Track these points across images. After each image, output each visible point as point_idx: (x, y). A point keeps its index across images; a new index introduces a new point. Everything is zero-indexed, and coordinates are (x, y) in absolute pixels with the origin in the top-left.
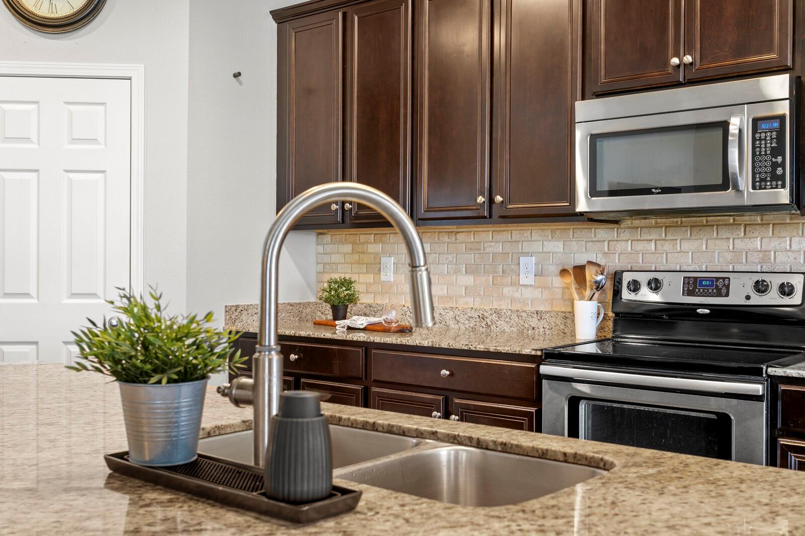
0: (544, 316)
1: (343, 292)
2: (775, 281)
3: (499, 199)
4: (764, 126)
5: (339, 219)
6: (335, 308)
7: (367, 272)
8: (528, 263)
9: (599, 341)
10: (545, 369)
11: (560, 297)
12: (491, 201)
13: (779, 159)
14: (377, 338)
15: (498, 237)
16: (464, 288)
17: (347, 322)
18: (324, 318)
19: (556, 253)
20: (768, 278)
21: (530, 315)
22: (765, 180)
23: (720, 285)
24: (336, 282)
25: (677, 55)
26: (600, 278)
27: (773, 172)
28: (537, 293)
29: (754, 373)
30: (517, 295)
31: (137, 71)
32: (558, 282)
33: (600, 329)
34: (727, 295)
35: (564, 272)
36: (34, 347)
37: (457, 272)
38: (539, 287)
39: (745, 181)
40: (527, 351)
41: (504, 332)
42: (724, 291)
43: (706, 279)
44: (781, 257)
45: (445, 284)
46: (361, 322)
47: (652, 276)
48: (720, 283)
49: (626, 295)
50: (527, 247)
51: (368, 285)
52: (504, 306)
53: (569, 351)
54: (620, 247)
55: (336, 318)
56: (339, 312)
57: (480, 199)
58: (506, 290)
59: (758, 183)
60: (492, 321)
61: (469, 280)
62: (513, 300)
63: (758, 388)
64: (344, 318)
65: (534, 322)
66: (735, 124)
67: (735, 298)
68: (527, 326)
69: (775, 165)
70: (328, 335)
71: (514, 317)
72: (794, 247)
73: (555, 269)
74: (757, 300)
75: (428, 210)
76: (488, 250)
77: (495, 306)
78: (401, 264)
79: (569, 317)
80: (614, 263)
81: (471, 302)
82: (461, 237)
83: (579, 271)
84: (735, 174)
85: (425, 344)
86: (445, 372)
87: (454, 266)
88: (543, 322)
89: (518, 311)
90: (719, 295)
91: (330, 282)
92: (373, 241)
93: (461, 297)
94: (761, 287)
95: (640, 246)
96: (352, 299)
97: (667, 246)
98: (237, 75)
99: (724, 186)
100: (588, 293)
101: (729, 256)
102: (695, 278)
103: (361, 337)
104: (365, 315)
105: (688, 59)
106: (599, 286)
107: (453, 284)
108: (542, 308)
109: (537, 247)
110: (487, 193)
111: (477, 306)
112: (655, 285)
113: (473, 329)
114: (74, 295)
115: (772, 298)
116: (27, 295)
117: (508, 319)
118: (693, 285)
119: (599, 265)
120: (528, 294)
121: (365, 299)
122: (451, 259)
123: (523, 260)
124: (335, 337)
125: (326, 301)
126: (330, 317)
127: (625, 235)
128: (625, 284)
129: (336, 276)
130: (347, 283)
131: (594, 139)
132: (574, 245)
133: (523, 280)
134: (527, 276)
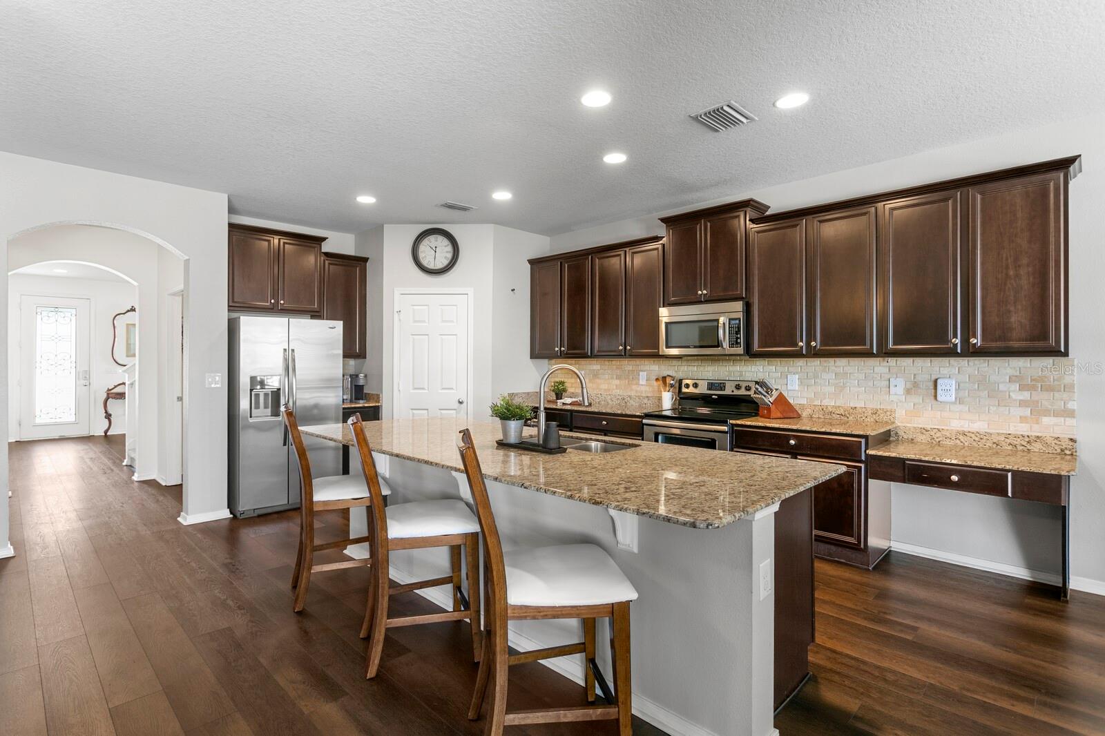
0: (649, 398)
1: (561, 387)
2: (744, 385)
3: (628, 348)
4: (733, 322)
5: (559, 354)
6: (557, 394)
7: (572, 378)
8: (643, 375)
9: (673, 409)
10: (645, 421)
11: (656, 390)
12: (625, 348)
13: (739, 336)
14: (576, 408)
15: (630, 363)
16: (615, 386)
17: (562, 401)
18: (552, 398)
19: (656, 370)
20: (741, 383)
21: (644, 398)
22: (733, 344)
23: (721, 386)
24: (557, 382)
25: (701, 290)
26: (672, 382)
27: (737, 341)
28: (647, 388)
29: (724, 422)
30: (638, 389)
31: (470, 291)
32: (655, 383)
33: (674, 404)
34: (724, 390)
35: (657, 380)
36: (426, 411)
37: (612, 378)
38: (648, 386)
39: (726, 344)
40: (638, 414)
41: (632, 405)
42: (723, 388)
43: (716, 383)
44: (747, 374)
46: (569, 401)
47: (694, 381)
48: (722, 385)
49: (684, 390)
50: (642, 367)
51: (572, 383)
52: (633, 394)
53: (660, 413)
54: (682, 368)
55: (557, 399)
56: (559, 395)
57: (621, 348)
58: (634, 387)
59: (731, 345)
60: (627, 401)
61: (617, 382)
62: (636, 391)
63: (725, 428)
64: (561, 399)
65: (646, 401)
66: (722, 320)
67: (728, 392)
68: (642, 403)
69: (737, 338)
70: (554, 407)
71: (637, 398)
73: (654, 378)
74: (737, 392)
75: (598, 351)
76: (626, 369)
77: (629, 394)
79: (660, 399)
80: (679, 375)
81: (618, 392)
82: (614, 362)
83: (664, 378)
84: (721, 341)
85: (596, 410)
88: (649, 401)
89: (639, 396)
90: (721, 390)
91: (555, 382)
92: (574, 363)
93: (614, 389)
94: (738, 387)
95: (690, 368)
96: (565, 390)
97: (702, 368)
98: (513, 290)
99: (718, 346)
100: (667, 389)
101: (727, 373)
102: (712, 383)
103: (569, 407)
104: (571, 397)
105: (705, 292)
106: (672, 386)
107: (611, 383)
108: (649, 395)
109: (647, 368)
110: (623, 345)
111: (621, 393)
112: (696, 385)
113: (619, 404)
114: (443, 389)
115: (742, 392)
116: (423, 389)
117: (634, 399)
118: (711, 386)
119: (672, 377)
120: (643, 388)
121: (570, 390)
122: (610, 372)
123: (641, 373)
124: (557, 407)
125: (553, 391)
126: (555, 398)
127: (684, 363)
128: (683, 385)
129: (557, 380)
130: (562, 383)
131: (667, 324)
132: (663, 367)
133: (641, 382)
134: (643, 381)
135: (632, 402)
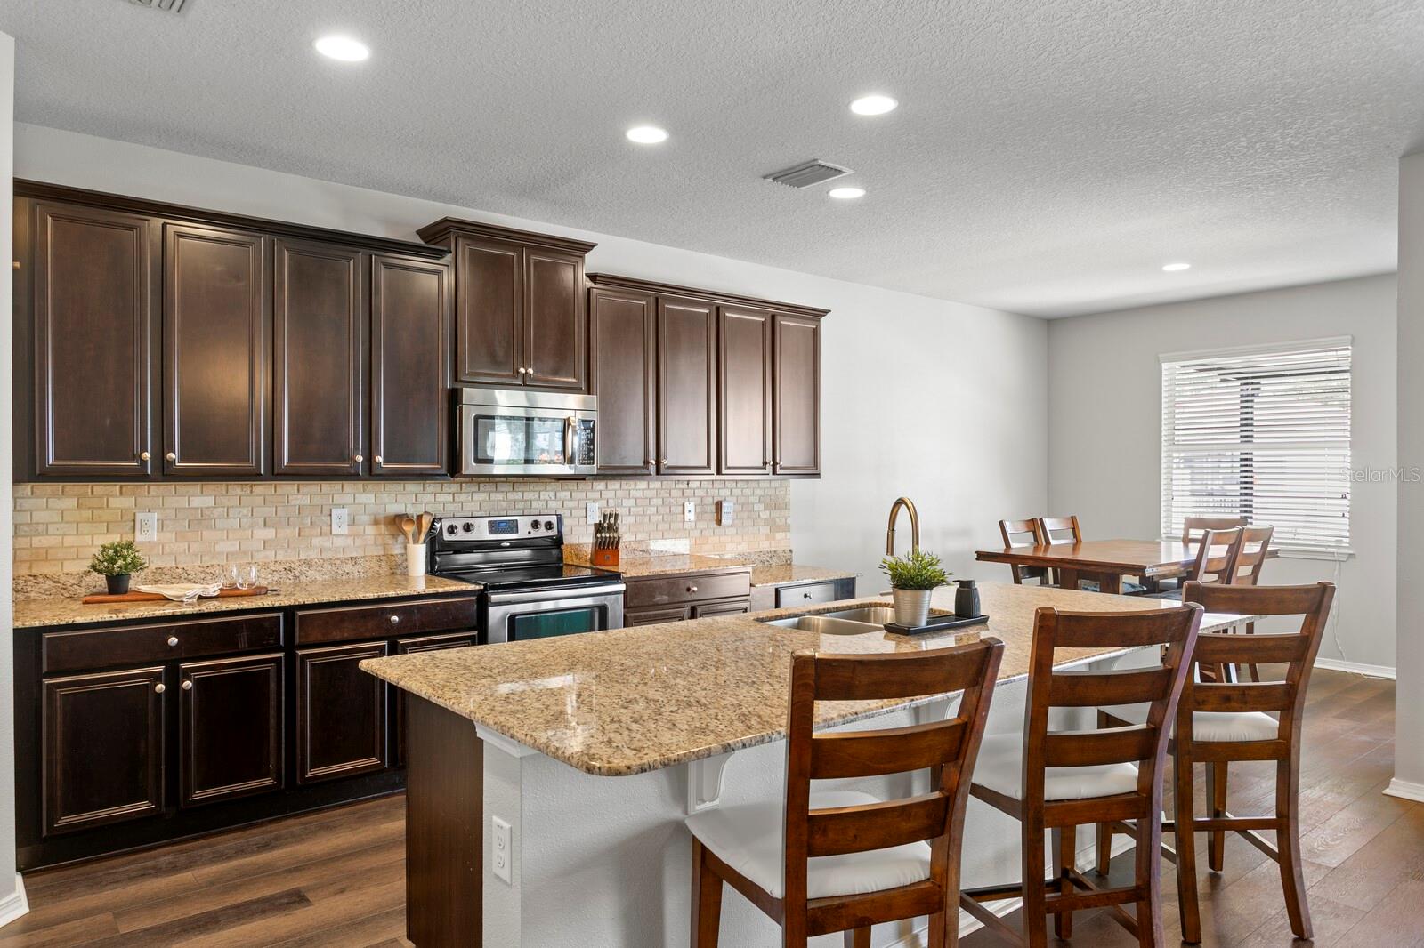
0: (358, 561)
2: (540, 521)
3: (378, 458)
5: (150, 470)
8: (340, 514)
11: (372, 543)
12: (370, 459)
13: (592, 447)
15: (304, 491)
16: (262, 542)
19: (369, 504)
20: (538, 519)
21: (344, 562)
23: (512, 525)
24: (113, 548)
27: (588, 455)
28: (350, 541)
30: (328, 544)
32: (370, 530)
34: (517, 532)
37: (252, 526)
38: (351, 536)
41: (315, 581)
42: (515, 529)
43: (504, 521)
44: (535, 504)
45: (236, 540)
47: (465, 520)
49: (448, 537)
50: (338, 499)
52: (313, 555)
57: (359, 459)
58: (317, 541)
60: (301, 572)
61: (269, 533)
62: (323, 550)
63: (622, 586)
65: (348, 567)
67: (524, 533)
68: (340, 572)
69: (589, 451)
71: (327, 565)
72: (542, 497)
73: (366, 518)
74: (535, 534)
75: (289, 465)
77: (303, 556)
78: (170, 520)
79: (383, 559)
81: (273, 555)
83: (394, 520)
86: (395, 618)
87: (250, 520)
88: (357, 567)
89: (331, 559)
90: (513, 532)
92: (118, 494)
93: (259, 551)
94: (535, 525)
96: (133, 565)
102: (497, 521)
107: (248, 539)
108: (354, 555)
109: (349, 499)
111: (281, 558)
112: (468, 527)
115: (543, 532)
117: (320, 568)
118: (495, 526)
120: (339, 542)
122: (245, 512)
123: (335, 511)
128: (445, 529)
129: (111, 541)
131: (478, 418)
132: (385, 497)
133: (335, 530)
134: (340, 527)
135: (312, 574)
